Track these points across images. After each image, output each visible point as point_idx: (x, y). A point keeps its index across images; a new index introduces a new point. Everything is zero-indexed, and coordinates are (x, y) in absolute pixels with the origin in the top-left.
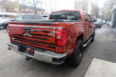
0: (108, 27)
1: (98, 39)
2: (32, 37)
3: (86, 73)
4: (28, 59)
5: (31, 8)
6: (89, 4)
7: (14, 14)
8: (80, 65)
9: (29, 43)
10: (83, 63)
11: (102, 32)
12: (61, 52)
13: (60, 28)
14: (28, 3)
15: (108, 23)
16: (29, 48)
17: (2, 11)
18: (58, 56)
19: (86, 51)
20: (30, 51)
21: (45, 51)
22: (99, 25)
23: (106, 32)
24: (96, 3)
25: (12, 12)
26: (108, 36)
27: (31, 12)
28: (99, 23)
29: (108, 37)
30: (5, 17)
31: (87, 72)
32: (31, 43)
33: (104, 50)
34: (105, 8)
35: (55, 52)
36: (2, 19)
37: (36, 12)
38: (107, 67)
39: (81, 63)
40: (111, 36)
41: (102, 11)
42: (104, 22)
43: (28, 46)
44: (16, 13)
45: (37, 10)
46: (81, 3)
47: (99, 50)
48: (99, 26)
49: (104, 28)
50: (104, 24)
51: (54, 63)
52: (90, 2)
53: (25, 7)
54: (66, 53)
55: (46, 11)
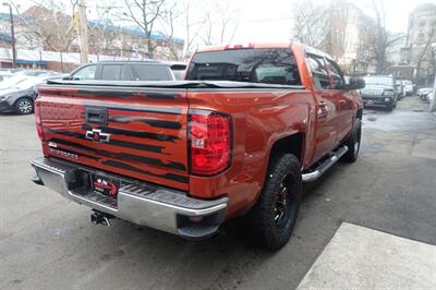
0: (421, 108)
1: (376, 153)
2: (112, 142)
3: (305, 273)
4: (99, 217)
5: (134, 36)
6: (350, 20)
7: (70, 58)
8: (288, 245)
9: (103, 163)
10: (299, 237)
11: (394, 128)
12: (209, 195)
13: (204, 111)
14: (124, 17)
15: (422, 91)
16: (102, 178)
17: (30, 49)
18: (197, 209)
19: (319, 195)
20: (106, 192)
21: (154, 191)
22: (387, 100)
23: (409, 128)
24: (378, 15)
25: (66, 50)
26: (414, 143)
27: (131, 51)
28: (386, 93)
29: (417, 146)
30: (39, 70)
31: (310, 271)
32: (108, 163)
33: (387, 195)
34: (416, 36)
35: (189, 196)
36: (29, 75)
37: (151, 49)
38: (386, 254)
39: (293, 240)
40: (428, 141)
41: (403, 46)
42: (409, 87)
43: (101, 174)
44: (77, 55)
45: (154, 43)
46: (318, 16)
47: (369, 193)
48: (384, 105)
49: (405, 110)
50: (409, 94)
51: (181, 232)
52: (352, 12)
53: (111, 33)
54: (225, 199)
55: (189, 45)
